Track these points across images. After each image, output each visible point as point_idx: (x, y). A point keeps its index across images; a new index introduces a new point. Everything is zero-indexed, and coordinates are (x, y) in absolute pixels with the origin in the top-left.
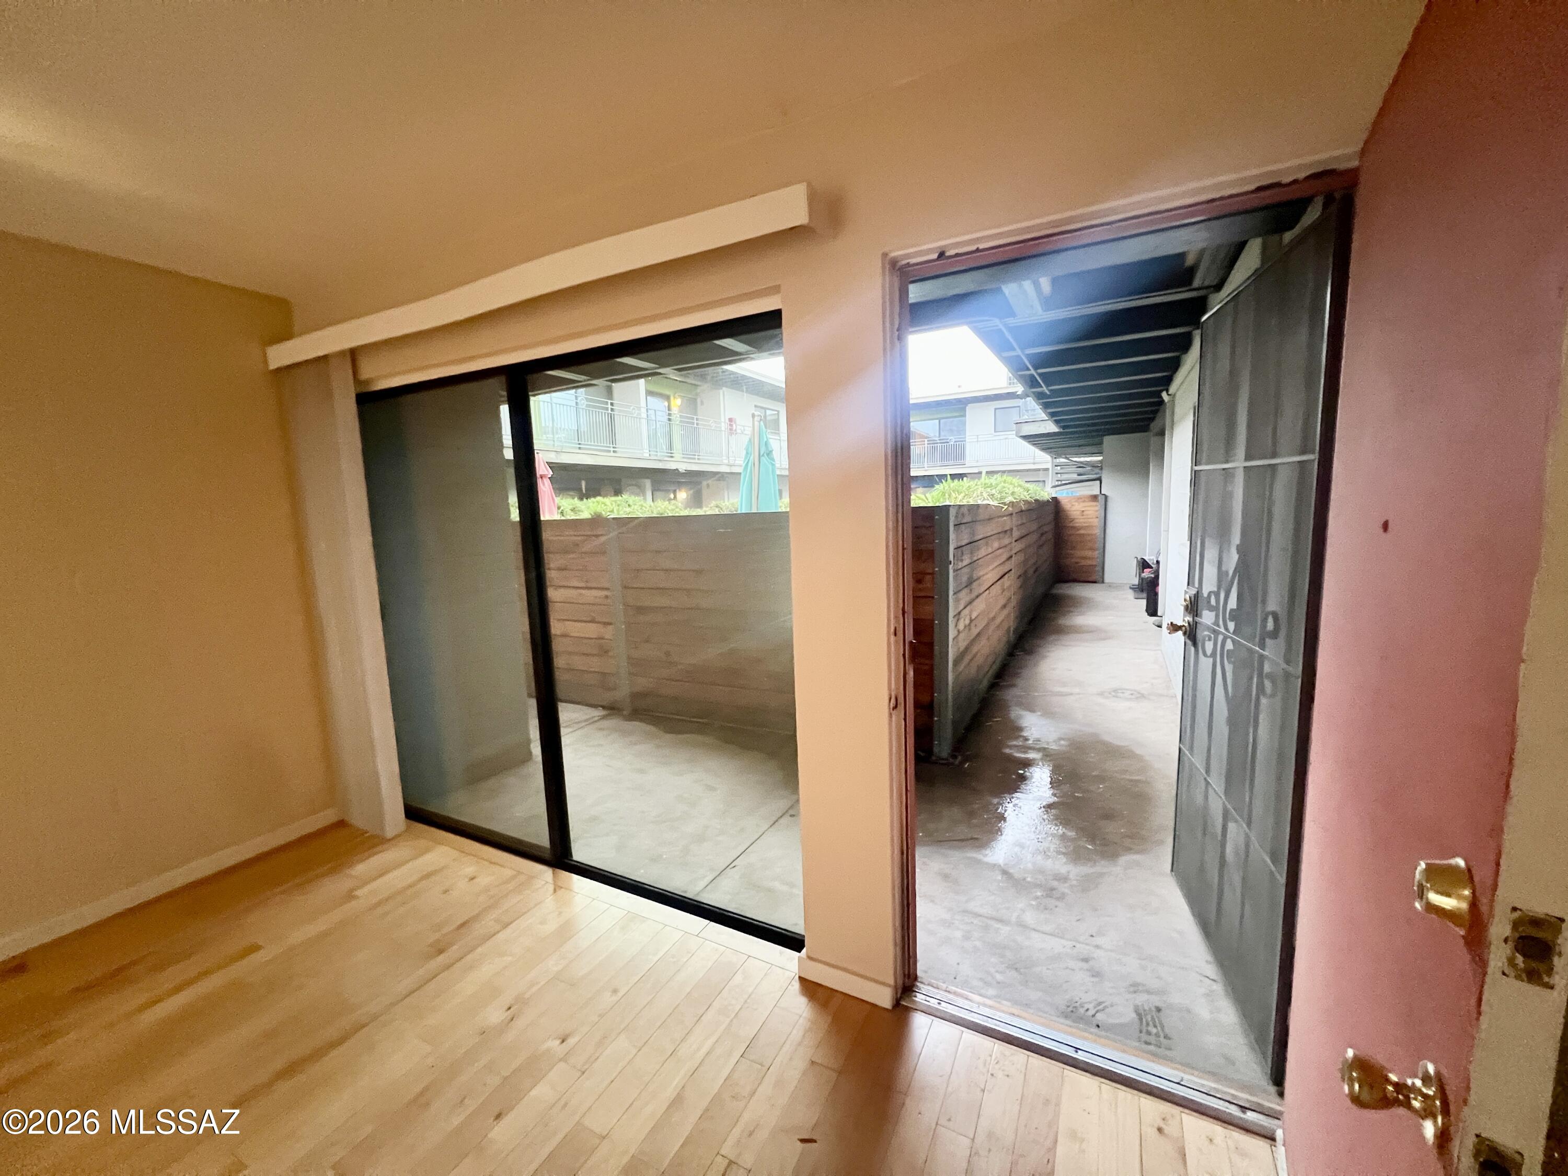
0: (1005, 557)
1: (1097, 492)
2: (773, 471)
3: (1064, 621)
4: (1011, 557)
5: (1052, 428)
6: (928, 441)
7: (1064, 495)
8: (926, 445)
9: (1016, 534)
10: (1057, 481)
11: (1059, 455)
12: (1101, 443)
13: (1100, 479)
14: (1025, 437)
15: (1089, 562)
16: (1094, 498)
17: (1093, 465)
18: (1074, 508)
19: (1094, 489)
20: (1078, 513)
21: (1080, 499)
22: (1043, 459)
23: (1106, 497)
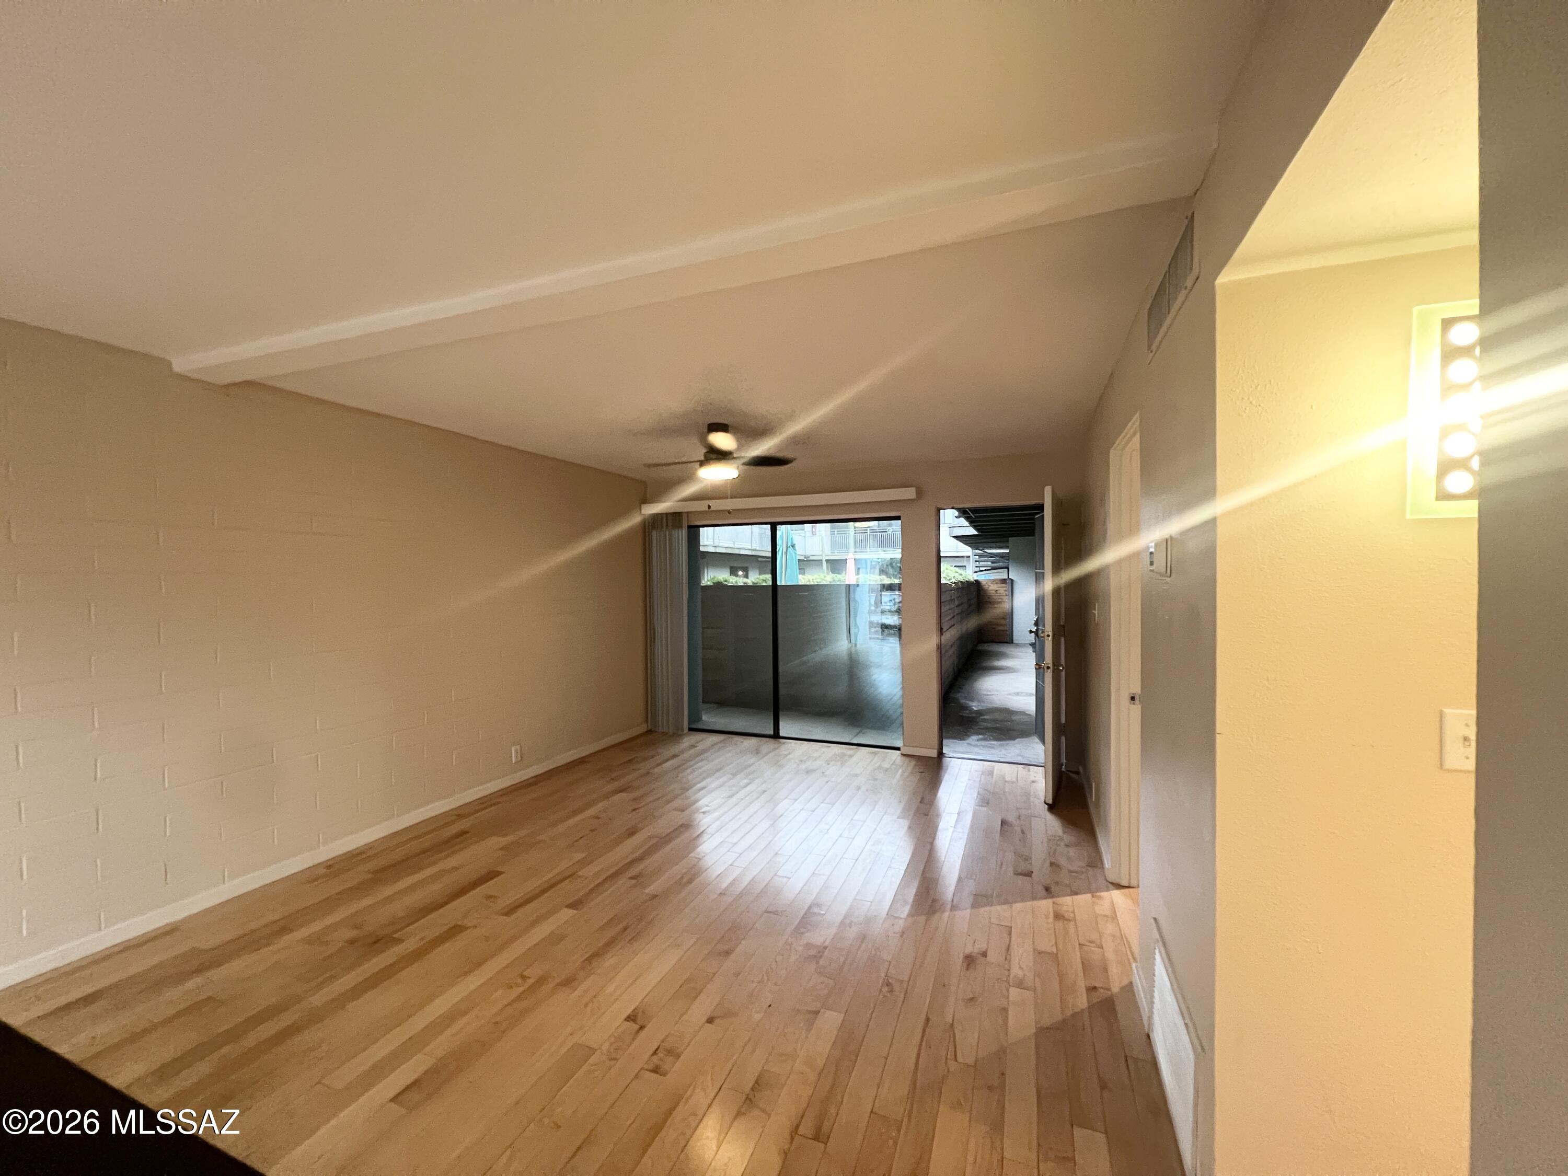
0: (952, 615)
1: (1006, 577)
2: (796, 557)
3: (985, 664)
4: (954, 616)
5: (972, 531)
6: (870, 530)
7: (983, 578)
8: (869, 534)
9: (956, 603)
10: (977, 567)
11: (975, 549)
12: (1008, 541)
13: (1008, 569)
14: (957, 537)
15: (1001, 628)
16: (1003, 581)
17: (1002, 556)
18: (990, 588)
19: (1003, 575)
20: (993, 592)
21: (994, 581)
22: (966, 550)
23: (1012, 581)
